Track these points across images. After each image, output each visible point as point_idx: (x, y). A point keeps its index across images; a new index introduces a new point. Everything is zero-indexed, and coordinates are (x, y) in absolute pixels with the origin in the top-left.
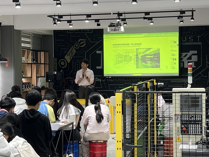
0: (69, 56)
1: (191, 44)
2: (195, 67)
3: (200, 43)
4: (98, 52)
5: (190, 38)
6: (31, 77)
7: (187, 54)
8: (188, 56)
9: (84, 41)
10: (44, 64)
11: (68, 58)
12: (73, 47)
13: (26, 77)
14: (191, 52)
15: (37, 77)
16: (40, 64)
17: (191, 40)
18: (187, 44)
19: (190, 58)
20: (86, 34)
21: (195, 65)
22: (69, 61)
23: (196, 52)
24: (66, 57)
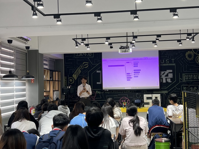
0: (76, 75)
1: (167, 65)
2: (171, 82)
3: (174, 64)
4: (98, 72)
5: (166, 61)
6: (50, 91)
7: (165, 73)
8: (165, 74)
9: (87, 63)
10: (58, 81)
11: (75, 76)
12: (79, 68)
13: (46, 91)
14: (168, 71)
15: (54, 91)
16: (56, 81)
17: (168, 62)
18: (165, 65)
19: (167, 75)
20: (88, 58)
21: (171, 81)
22: (76, 79)
23: (171, 71)
24: (74, 76)
